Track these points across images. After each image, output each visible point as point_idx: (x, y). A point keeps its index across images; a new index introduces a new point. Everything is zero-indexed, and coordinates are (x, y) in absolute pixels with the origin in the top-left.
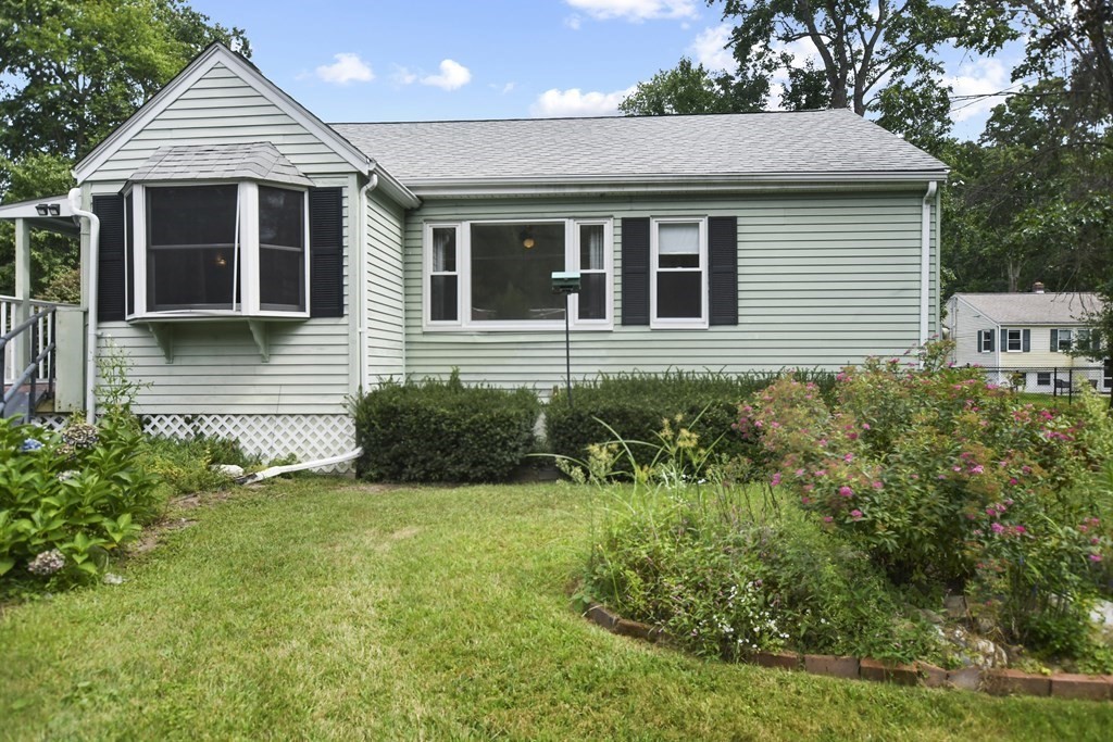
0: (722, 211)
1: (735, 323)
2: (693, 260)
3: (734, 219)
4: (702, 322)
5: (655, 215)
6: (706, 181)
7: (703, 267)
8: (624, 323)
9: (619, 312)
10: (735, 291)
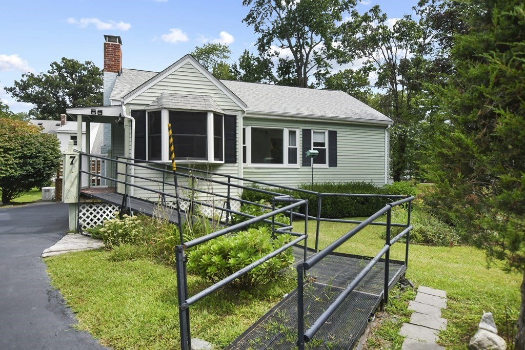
0: (333, 129)
1: (336, 166)
2: (323, 144)
3: (336, 132)
4: (326, 165)
5: (313, 129)
6: (331, 119)
7: (327, 147)
8: (303, 166)
9: (301, 162)
10: (336, 155)
